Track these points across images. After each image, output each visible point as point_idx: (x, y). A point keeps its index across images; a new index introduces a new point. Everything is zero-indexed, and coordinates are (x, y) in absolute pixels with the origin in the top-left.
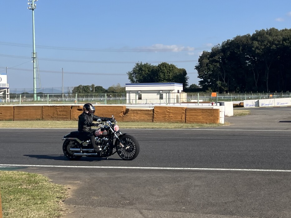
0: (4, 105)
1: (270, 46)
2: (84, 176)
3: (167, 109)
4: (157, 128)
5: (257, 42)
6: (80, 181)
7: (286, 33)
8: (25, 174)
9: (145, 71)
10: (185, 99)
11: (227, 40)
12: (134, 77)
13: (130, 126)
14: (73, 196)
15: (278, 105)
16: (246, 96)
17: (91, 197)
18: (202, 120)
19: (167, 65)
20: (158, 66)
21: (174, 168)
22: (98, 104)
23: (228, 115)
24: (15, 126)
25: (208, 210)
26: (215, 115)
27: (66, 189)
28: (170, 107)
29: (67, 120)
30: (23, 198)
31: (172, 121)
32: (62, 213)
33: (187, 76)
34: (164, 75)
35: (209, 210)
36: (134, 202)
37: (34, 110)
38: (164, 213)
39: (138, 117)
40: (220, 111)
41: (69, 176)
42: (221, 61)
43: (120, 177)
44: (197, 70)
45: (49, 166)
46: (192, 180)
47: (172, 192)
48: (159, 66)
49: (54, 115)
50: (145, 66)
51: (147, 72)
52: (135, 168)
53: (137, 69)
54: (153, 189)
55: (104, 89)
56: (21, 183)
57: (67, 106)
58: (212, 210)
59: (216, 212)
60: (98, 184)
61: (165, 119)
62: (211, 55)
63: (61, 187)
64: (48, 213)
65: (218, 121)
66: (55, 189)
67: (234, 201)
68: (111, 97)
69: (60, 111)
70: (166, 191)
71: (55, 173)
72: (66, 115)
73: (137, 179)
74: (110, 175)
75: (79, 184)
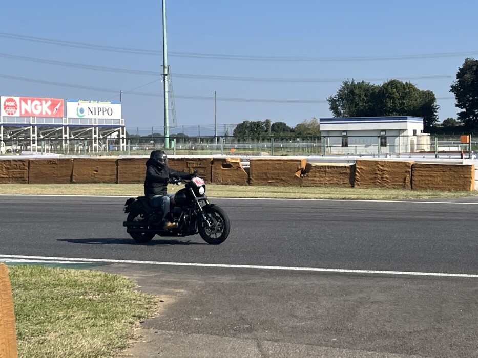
0: (102, 157)
2: (195, 281)
3: (378, 165)
4: (353, 199)
6: (186, 290)
8: (100, 275)
9: (360, 96)
10: (428, 146)
12: (339, 106)
13: (306, 195)
14: (162, 314)
17: (190, 316)
18: (442, 184)
19: (398, 85)
20: (383, 86)
21: (351, 271)
24: (115, 193)
25: (373, 344)
26: (466, 176)
27: (156, 302)
28: (385, 162)
30: (80, 316)
31: (388, 186)
32: (131, 341)
33: (435, 104)
34: (394, 103)
35: (375, 345)
36: (257, 327)
38: (298, 346)
39: (327, 178)
40: (476, 168)
41: (171, 279)
43: (254, 285)
44: (455, 93)
45: (147, 262)
46: (373, 293)
47: (328, 311)
48: (386, 86)
50: (361, 86)
51: (363, 96)
53: (346, 91)
54: (300, 305)
55: (288, 127)
56: (87, 290)
57: (206, 159)
58: (381, 344)
59: (385, 349)
60: (212, 295)
61: (375, 182)
63: (150, 298)
64: (108, 342)
65: (471, 185)
66: (137, 302)
67: (427, 331)
69: (193, 168)
70: (319, 311)
71: (151, 275)
72: (203, 174)
73: (281, 288)
74: (238, 280)
75: (182, 294)
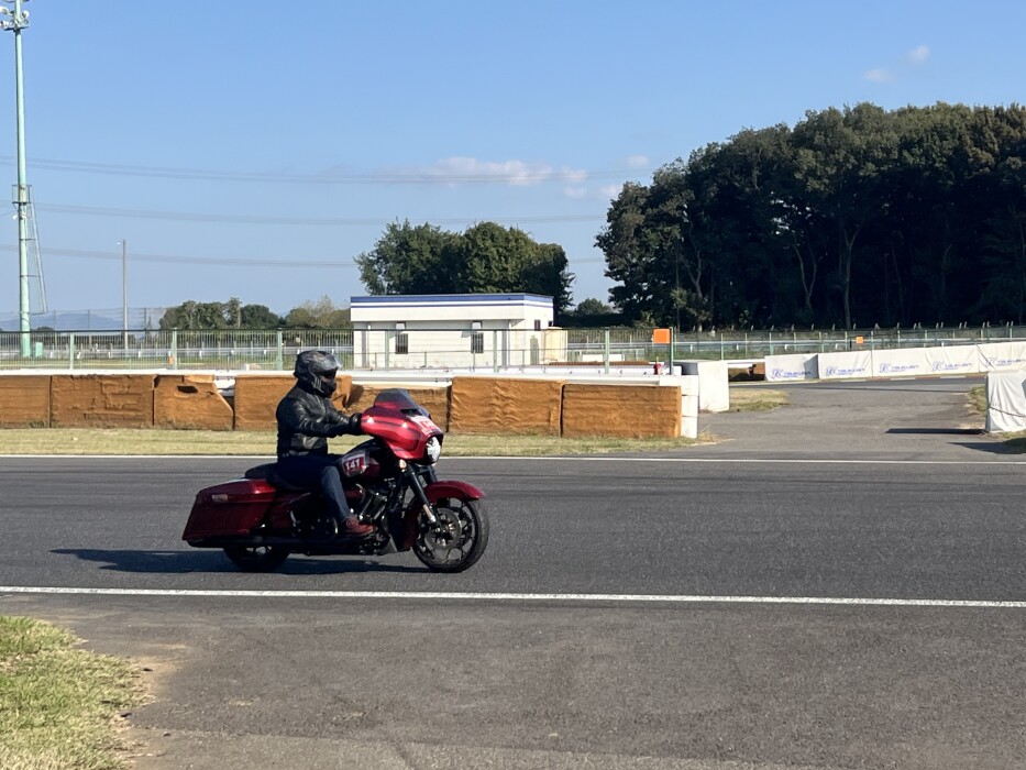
1: (857, 168)
2: (199, 625)
3: (496, 388)
4: (463, 455)
5: (811, 152)
6: (188, 645)
7: (910, 120)
9: (420, 253)
10: (562, 352)
11: (709, 145)
12: (380, 272)
14: (160, 696)
15: (884, 375)
16: (772, 342)
17: (225, 699)
18: (620, 424)
19: (497, 233)
20: (466, 235)
21: (520, 596)
22: (251, 369)
23: (710, 409)
25: (637, 741)
26: (666, 408)
27: (137, 672)
28: (509, 381)
29: (139, 428)
31: (515, 429)
32: (120, 756)
33: (567, 271)
34: (488, 267)
35: (642, 742)
36: (379, 716)
37: (20, 392)
38: (485, 752)
40: (683, 393)
41: (147, 624)
42: (688, 218)
43: (329, 629)
44: (604, 250)
45: (76, 591)
46: (585, 638)
48: (471, 236)
49: (93, 409)
50: (421, 233)
51: (427, 255)
52: (383, 594)
53: (393, 243)
54: (448, 668)
55: (274, 316)
57: (140, 377)
58: (653, 741)
59: (667, 750)
60: (251, 654)
61: (490, 421)
62: (652, 198)
63: (119, 664)
64: (72, 759)
65: (676, 428)
66: (98, 674)
67: (731, 710)
68: (299, 345)
69: (114, 394)
70: (493, 678)
71: (96, 616)
72: (135, 407)
73: (391, 635)
74: (292, 621)
75: (184, 654)
